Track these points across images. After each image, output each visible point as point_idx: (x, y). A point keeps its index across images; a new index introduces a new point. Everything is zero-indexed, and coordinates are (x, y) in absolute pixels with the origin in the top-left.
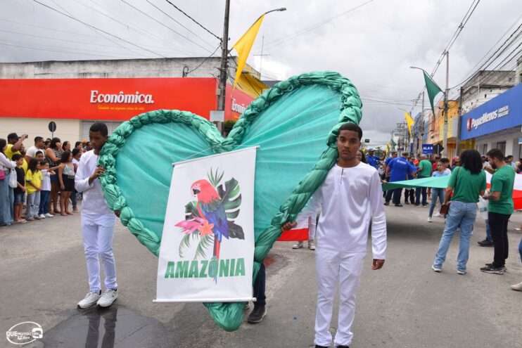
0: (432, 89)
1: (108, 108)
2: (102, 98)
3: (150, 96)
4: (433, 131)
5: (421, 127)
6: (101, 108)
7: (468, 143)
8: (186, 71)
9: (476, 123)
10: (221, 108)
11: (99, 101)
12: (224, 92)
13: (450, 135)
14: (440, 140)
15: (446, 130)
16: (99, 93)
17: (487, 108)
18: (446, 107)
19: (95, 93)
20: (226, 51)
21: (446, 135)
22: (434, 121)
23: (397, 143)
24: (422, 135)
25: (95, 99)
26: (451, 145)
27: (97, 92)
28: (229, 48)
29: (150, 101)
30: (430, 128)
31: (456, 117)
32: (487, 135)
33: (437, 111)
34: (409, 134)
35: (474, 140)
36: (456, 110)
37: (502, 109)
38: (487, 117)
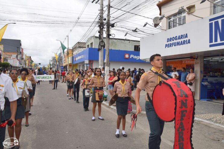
0: (63, 48)
4: (65, 61)
5: (60, 59)
7: (76, 65)
9: (77, 59)
13: (70, 62)
14: (67, 64)
17: (79, 55)
18: (68, 54)
21: (68, 62)
22: (65, 57)
23: (52, 64)
24: (61, 62)
26: (70, 65)
31: (72, 56)
32: (80, 63)
33: (65, 54)
34: (56, 60)
35: (77, 64)
36: (71, 54)
37: (82, 56)
38: (79, 58)
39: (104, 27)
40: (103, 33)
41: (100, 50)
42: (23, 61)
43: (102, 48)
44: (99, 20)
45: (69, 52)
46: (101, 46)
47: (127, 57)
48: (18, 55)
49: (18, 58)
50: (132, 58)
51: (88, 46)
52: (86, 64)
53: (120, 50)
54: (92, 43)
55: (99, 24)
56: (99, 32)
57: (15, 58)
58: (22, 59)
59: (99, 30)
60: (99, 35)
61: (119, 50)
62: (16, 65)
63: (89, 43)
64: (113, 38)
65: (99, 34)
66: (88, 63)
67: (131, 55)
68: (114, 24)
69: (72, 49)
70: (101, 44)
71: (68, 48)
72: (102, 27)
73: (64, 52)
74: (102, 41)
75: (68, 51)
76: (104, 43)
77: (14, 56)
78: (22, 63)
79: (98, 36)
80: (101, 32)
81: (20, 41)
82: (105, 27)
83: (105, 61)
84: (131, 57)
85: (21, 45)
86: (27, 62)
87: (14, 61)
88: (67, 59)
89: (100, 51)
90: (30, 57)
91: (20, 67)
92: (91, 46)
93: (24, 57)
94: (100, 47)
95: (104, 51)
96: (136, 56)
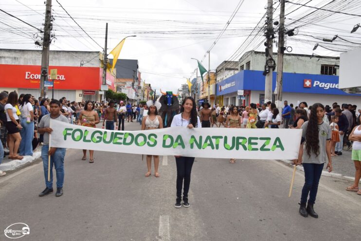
0: (202, 71)
1: (37, 82)
2: (33, 76)
3: (63, 76)
4: (203, 90)
5: (195, 88)
6: (32, 82)
7: (220, 97)
8: (82, 63)
9: (223, 88)
10: (104, 83)
11: (31, 78)
12: (105, 75)
13: (211, 94)
14: (207, 95)
15: (209, 91)
16: (31, 74)
17: (228, 81)
18: (209, 80)
19: (28, 74)
20: (106, 55)
21: (209, 93)
22: (203, 86)
23: (181, 96)
24: (197, 92)
25: (28, 77)
26: (212, 97)
27: (30, 73)
28: (108, 53)
29: (63, 79)
30: (201, 89)
31: (214, 84)
32: (228, 94)
33: (205, 81)
34: (189, 91)
35: (223, 96)
36: (213, 81)
37: (233, 83)
38: (227, 86)
39: (275, 35)
40: (272, 46)
41: (268, 73)
42: (140, 91)
43: (271, 70)
44: (266, 24)
45: (211, 78)
46: (270, 67)
47: (308, 85)
48: (134, 82)
49: (135, 87)
50: (317, 86)
51: (242, 67)
52: (241, 96)
53: (297, 72)
54: (250, 62)
55: (266, 31)
56: (266, 44)
57: (129, 86)
58: (139, 88)
59: (266, 41)
60: (266, 49)
61: (295, 74)
62: (132, 97)
63: (244, 63)
64: (288, 53)
65: (266, 47)
66: (242, 94)
67: (315, 82)
68: (293, 30)
69: (215, 72)
70: (269, 64)
71: (209, 70)
72: (271, 36)
73: (202, 77)
74: (271, 59)
75: (208, 75)
76: (274, 62)
77: (129, 83)
78: (139, 94)
79: (264, 51)
80: (268, 44)
81: (136, 61)
82: (277, 35)
83: (276, 92)
84: (314, 86)
85: (138, 67)
86: (146, 93)
87: (129, 91)
88: (207, 88)
89: (267, 75)
90: (150, 85)
91: (136, 100)
92: (246, 67)
93: (142, 85)
94: (267, 69)
95: (275, 75)
96: (324, 84)
